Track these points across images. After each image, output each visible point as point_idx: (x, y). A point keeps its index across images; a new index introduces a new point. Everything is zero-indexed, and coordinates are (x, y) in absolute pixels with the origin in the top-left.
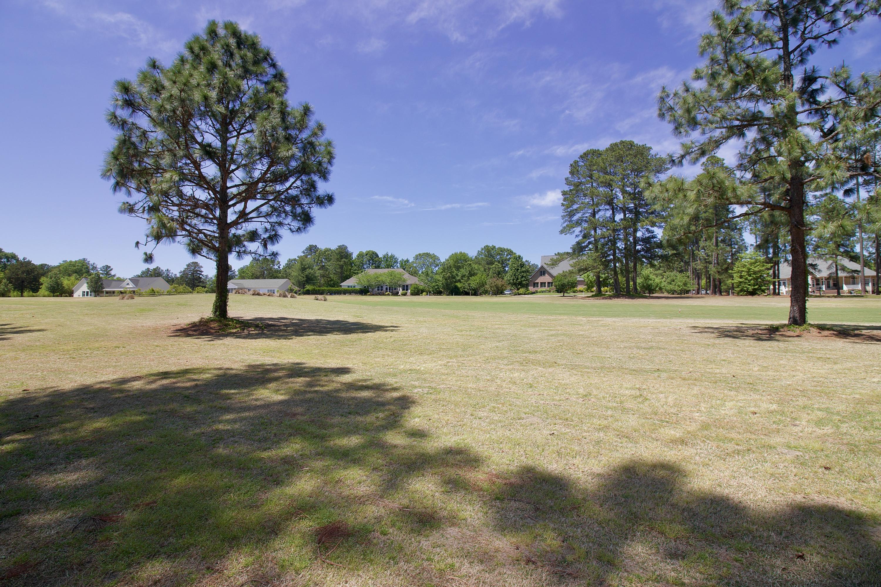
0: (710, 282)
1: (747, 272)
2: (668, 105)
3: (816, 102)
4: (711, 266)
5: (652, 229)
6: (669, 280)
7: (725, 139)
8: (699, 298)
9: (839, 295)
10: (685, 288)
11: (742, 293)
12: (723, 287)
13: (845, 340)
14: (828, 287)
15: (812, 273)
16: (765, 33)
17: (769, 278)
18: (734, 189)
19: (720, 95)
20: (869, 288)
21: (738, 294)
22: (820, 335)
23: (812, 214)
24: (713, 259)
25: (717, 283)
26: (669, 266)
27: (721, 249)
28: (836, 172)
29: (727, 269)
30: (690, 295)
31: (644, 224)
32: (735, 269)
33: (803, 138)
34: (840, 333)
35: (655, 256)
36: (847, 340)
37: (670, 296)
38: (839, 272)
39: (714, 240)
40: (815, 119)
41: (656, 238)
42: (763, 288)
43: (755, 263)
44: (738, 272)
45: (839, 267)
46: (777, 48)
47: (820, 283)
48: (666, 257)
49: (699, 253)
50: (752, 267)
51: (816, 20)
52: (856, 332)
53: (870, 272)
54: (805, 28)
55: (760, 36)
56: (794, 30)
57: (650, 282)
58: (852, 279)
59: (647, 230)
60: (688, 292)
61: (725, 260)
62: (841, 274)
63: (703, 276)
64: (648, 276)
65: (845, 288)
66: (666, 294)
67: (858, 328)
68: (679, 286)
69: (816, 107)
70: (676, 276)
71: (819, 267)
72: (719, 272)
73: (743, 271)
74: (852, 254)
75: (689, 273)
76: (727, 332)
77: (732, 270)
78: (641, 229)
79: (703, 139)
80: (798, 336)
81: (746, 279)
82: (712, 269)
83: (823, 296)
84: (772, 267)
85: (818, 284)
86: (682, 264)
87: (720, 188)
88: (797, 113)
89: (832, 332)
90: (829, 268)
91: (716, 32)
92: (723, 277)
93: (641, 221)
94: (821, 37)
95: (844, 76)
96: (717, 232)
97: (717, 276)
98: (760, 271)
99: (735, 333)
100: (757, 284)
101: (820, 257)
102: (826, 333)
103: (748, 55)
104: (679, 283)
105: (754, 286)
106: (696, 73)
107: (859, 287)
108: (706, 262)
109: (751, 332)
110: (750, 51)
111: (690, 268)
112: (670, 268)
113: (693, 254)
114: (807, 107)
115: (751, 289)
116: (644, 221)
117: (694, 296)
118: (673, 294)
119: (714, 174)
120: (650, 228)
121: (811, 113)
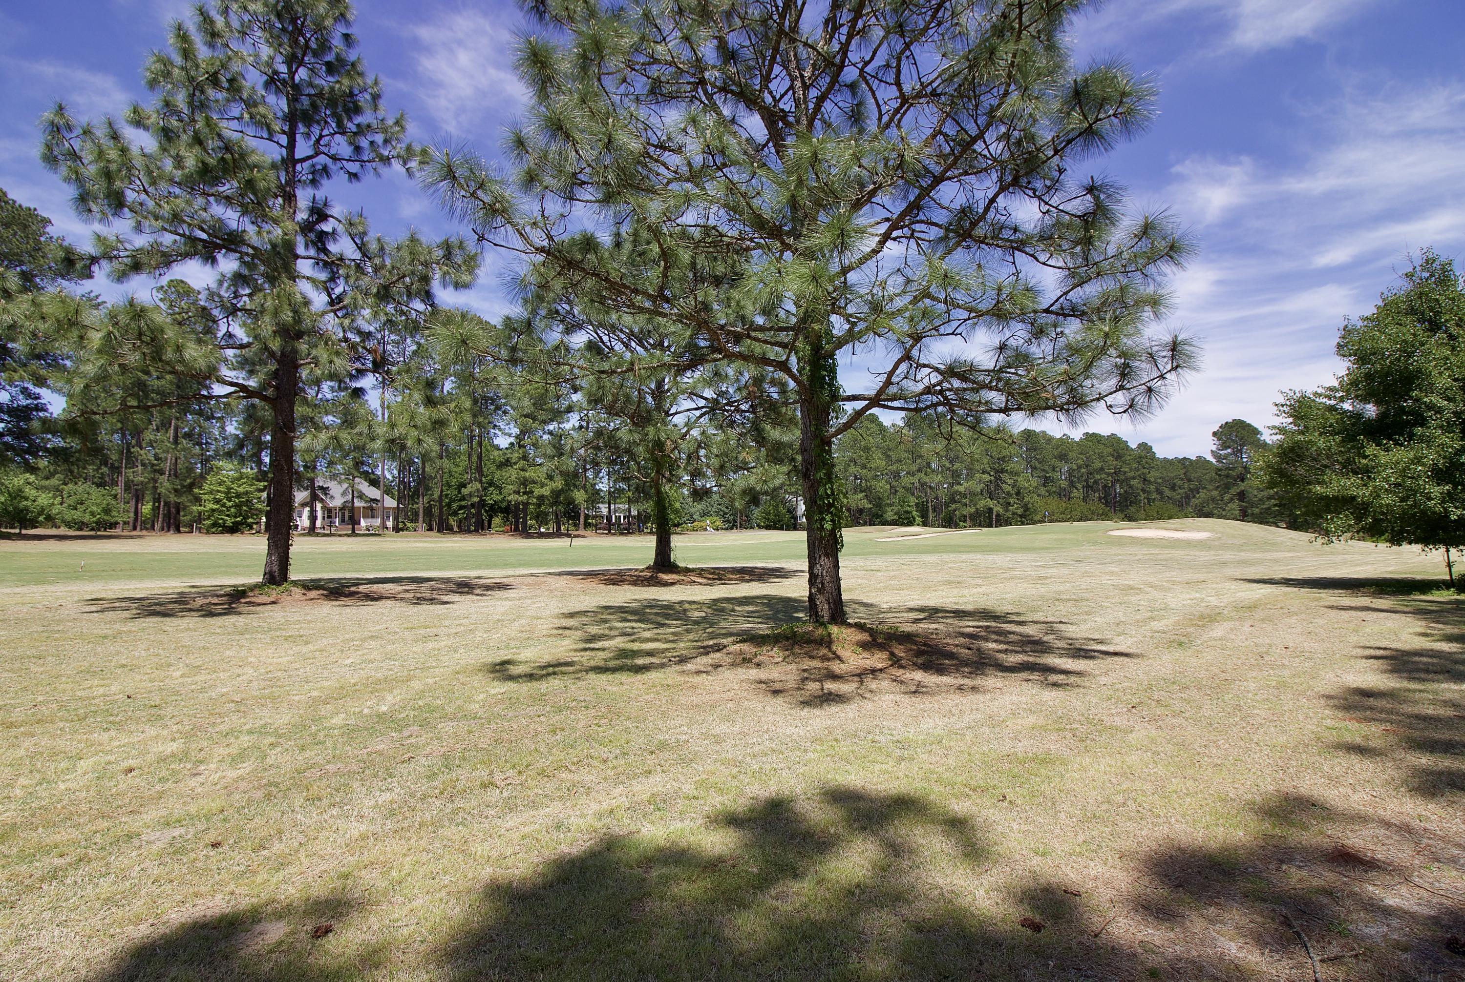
0: (159, 507)
1: (225, 493)
2: (67, 145)
3: (325, 251)
4: (163, 479)
5: (37, 390)
6: (71, 501)
7: (181, 255)
8: (132, 537)
9: (354, 534)
10: (106, 517)
11: (214, 530)
12: (184, 518)
13: (335, 603)
14: (343, 521)
15: (322, 501)
16: (261, 109)
17: (259, 506)
18: (178, 347)
19: (178, 174)
20: (390, 524)
21: (208, 532)
22: (304, 597)
23: (327, 413)
24: (167, 466)
25: (173, 510)
26: (72, 472)
27: (184, 449)
28: (335, 359)
29: (192, 486)
30: (118, 531)
31: (16, 376)
32: (206, 487)
33: (298, 296)
34: (331, 593)
35: (39, 448)
36: (337, 603)
37: (72, 533)
38: (356, 500)
39: (172, 432)
40: (323, 276)
41: (46, 410)
42: (250, 520)
43: (239, 479)
44: (211, 493)
45: (356, 494)
46: (278, 143)
47: (333, 515)
48: (66, 454)
49: (142, 452)
50: (235, 486)
51: (336, 133)
52: (353, 589)
53: (390, 502)
54: (321, 136)
55: (253, 110)
56: (306, 130)
57: (25, 503)
58: (371, 512)
59: (25, 391)
60: (113, 525)
61: (190, 470)
62: (358, 503)
63: (147, 498)
64: (20, 491)
65: (363, 523)
66: (63, 531)
67: (357, 582)
68: (93, 514)
69: (326, 258)
70: (88, 493)
71: (331, 492)
72: (176, 490)
73: (219, 491)
74: (372, 476)
75: (119, 490)
76: (155, 604)
77: (200, 488)
78: (8, 387)
79: (141, 241)
80: (273, 603)
81: (224, 505)
82: (165, 484)
83: (333, 535)
84: (265, 487)
85: (329, 517)
86: (105, 470)
87: (153, 340)
88: (297, 257)
89: (321, 592)
90: (344, 494)
91: (178, 60)
92: (184, 499)
93: (8, 369)
94: (339, 160)
95: (361, 229)
96: (177, 419)
97: (173, 498)
98: (247, 493)
99: (171, 606)
100: (241, 515)
101: (333, 477)
102: (314, 594)
103: (229, 130)
104: (95, 509)
105: (236, 517)
106: (134, 112)
107: (378, 522)
108: (155, 471)
109: (200, 602)
110: (234, 125)
111: (122, 480)
112: (72, 477)
113: (128, 451)
114: (312, 252)
115: (229, 521)
116: (15, 371)
117: (126, 533)
118: (81, 529)
119: (141, 311)
120: (31, 387)
121: (318, 264)
